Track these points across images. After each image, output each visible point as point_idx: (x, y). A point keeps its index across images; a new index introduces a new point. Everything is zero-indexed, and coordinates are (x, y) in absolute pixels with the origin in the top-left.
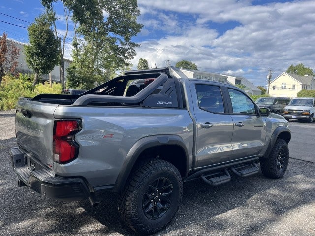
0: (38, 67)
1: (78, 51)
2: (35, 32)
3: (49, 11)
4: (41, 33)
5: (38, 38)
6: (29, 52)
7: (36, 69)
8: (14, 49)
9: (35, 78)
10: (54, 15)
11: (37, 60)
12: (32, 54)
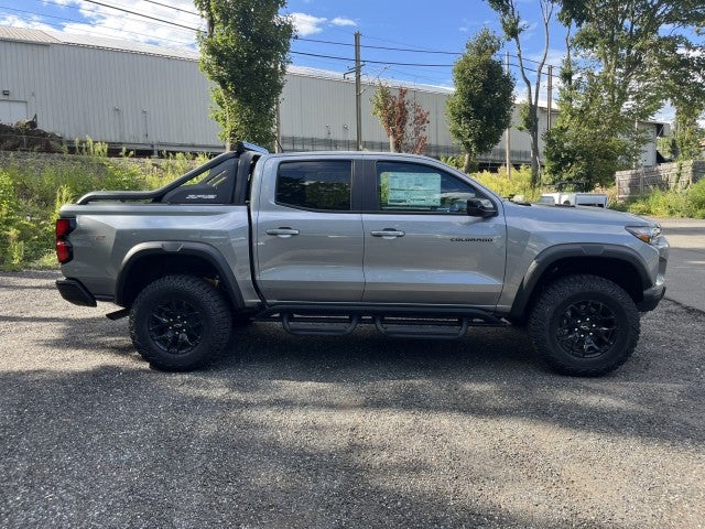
0: (470, 140)
1: (571, 89)
2: (463, 72)
3: (506, 19)
4: (473, 71)
5: (468, 82)
6: (453, 114)
7: (468, 143)
8: (418, 114)
9: (466, 163)
10: (516, 23)
11: (464, 128)
12: (459, 116)
